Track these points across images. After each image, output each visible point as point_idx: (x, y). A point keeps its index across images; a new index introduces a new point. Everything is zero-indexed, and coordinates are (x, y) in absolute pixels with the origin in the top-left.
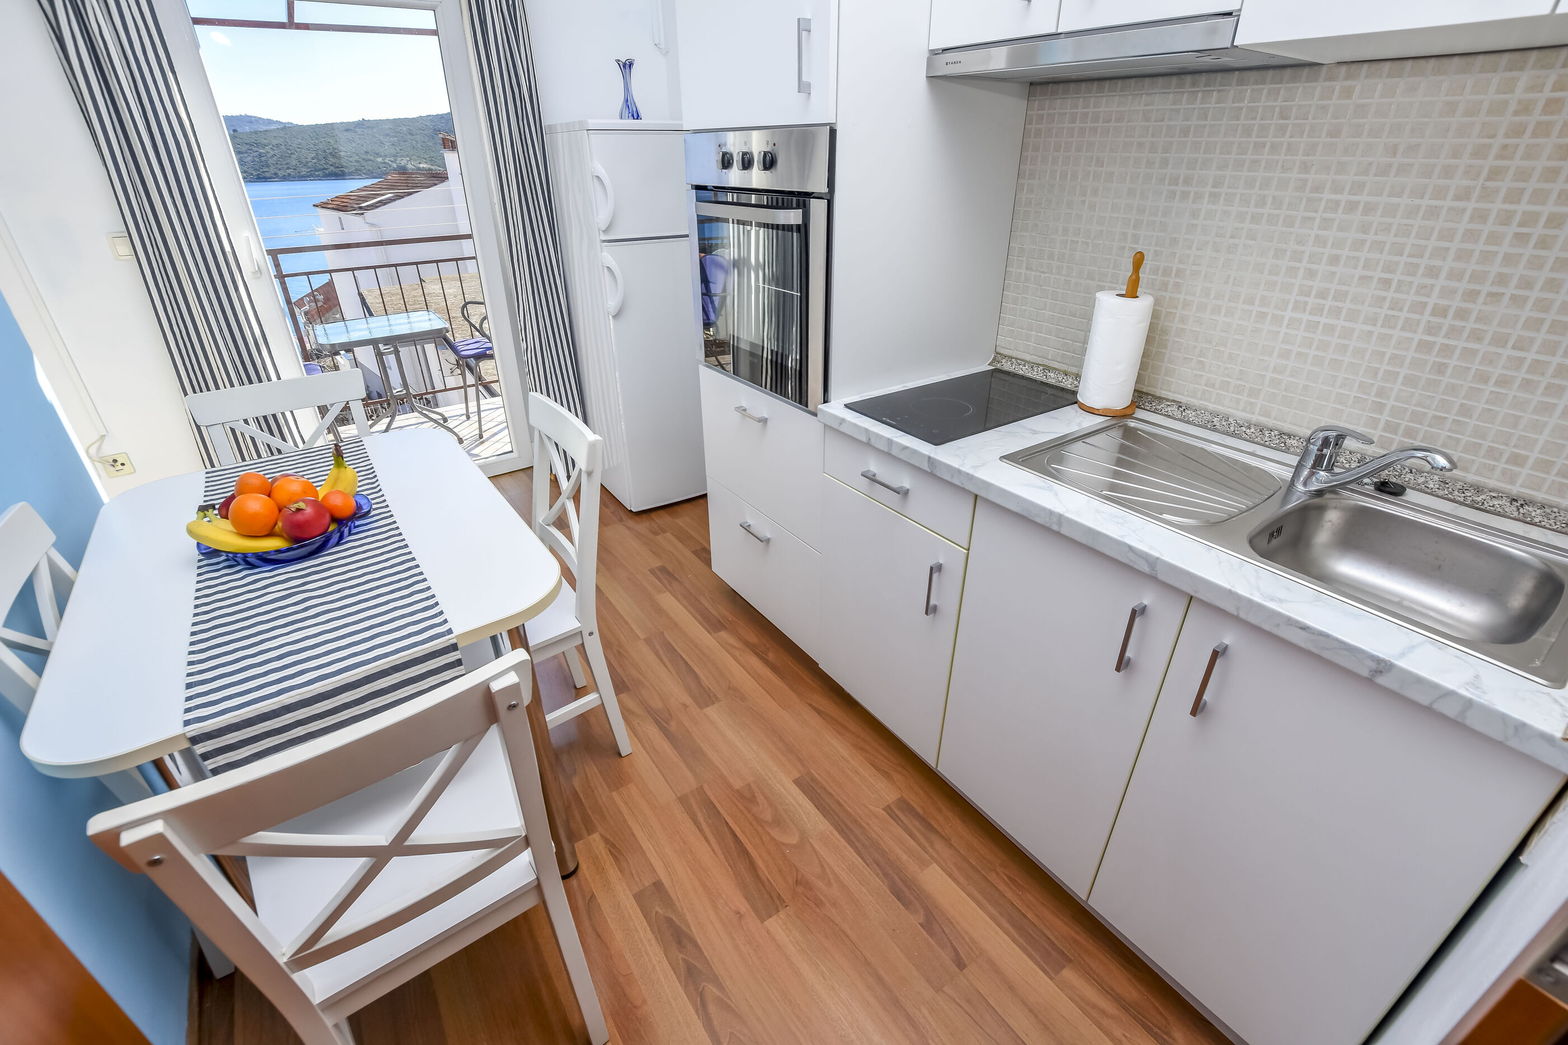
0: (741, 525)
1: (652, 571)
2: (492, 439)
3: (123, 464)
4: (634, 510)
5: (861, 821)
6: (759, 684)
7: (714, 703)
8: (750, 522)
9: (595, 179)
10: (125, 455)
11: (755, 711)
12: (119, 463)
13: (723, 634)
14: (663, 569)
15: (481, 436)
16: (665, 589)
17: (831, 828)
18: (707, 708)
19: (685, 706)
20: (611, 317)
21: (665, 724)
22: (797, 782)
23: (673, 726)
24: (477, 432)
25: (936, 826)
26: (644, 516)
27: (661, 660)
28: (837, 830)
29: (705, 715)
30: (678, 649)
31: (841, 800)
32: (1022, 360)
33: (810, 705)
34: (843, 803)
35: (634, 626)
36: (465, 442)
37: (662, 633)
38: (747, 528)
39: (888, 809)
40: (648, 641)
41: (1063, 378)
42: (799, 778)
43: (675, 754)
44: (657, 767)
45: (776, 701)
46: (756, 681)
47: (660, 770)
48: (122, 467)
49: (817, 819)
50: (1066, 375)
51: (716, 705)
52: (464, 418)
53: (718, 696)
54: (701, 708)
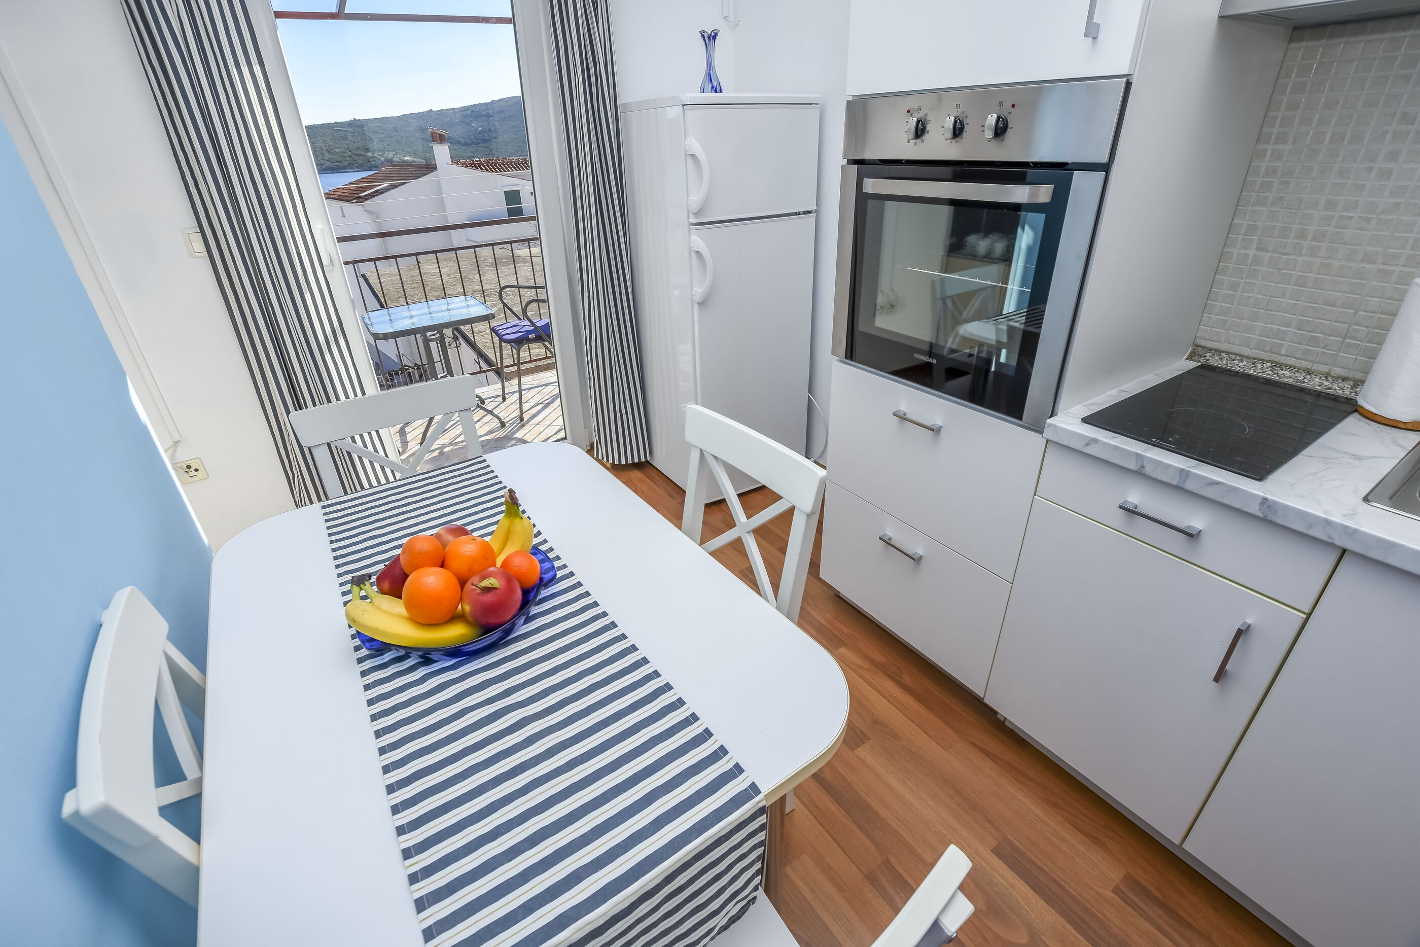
0: (880, 538)
2: (533, 421)
3: (196, 470)
5: (1093, 910)
6: (906, 716)
7: (864, 743)
8: (890, 533)
9: (689, 159)
10: (198, 460)
11: (914, 752)
12: (192, 469)
13: (843, 650)
15: (522, 419)
17: (1061, 920)
18: (859, 749)
20: (695, 304)
22: (996, 852)
24: (517, 413)
25: (1185, 916)
26: (714, 507)
28: (1069, 922)
29: (859, 757)
31: (1057, 878)
32: (1237, 355)
33: (974, 744)
34: (1063, 883)
36: (507, 425)
38: (888, 541)
39: (1117, 890)
41: (1305, 378)
42: (997, 846)
43: (842, 813)
44: (827, 831)
45: (933, 739)
46: (901, 711)
47: (831, 836)
48: (194, 473)
49: (1039, 906)
50: (1310, 374)
51: (867, 745)
52: (500, 399)
53: (866, 733)
54: (852, 750)
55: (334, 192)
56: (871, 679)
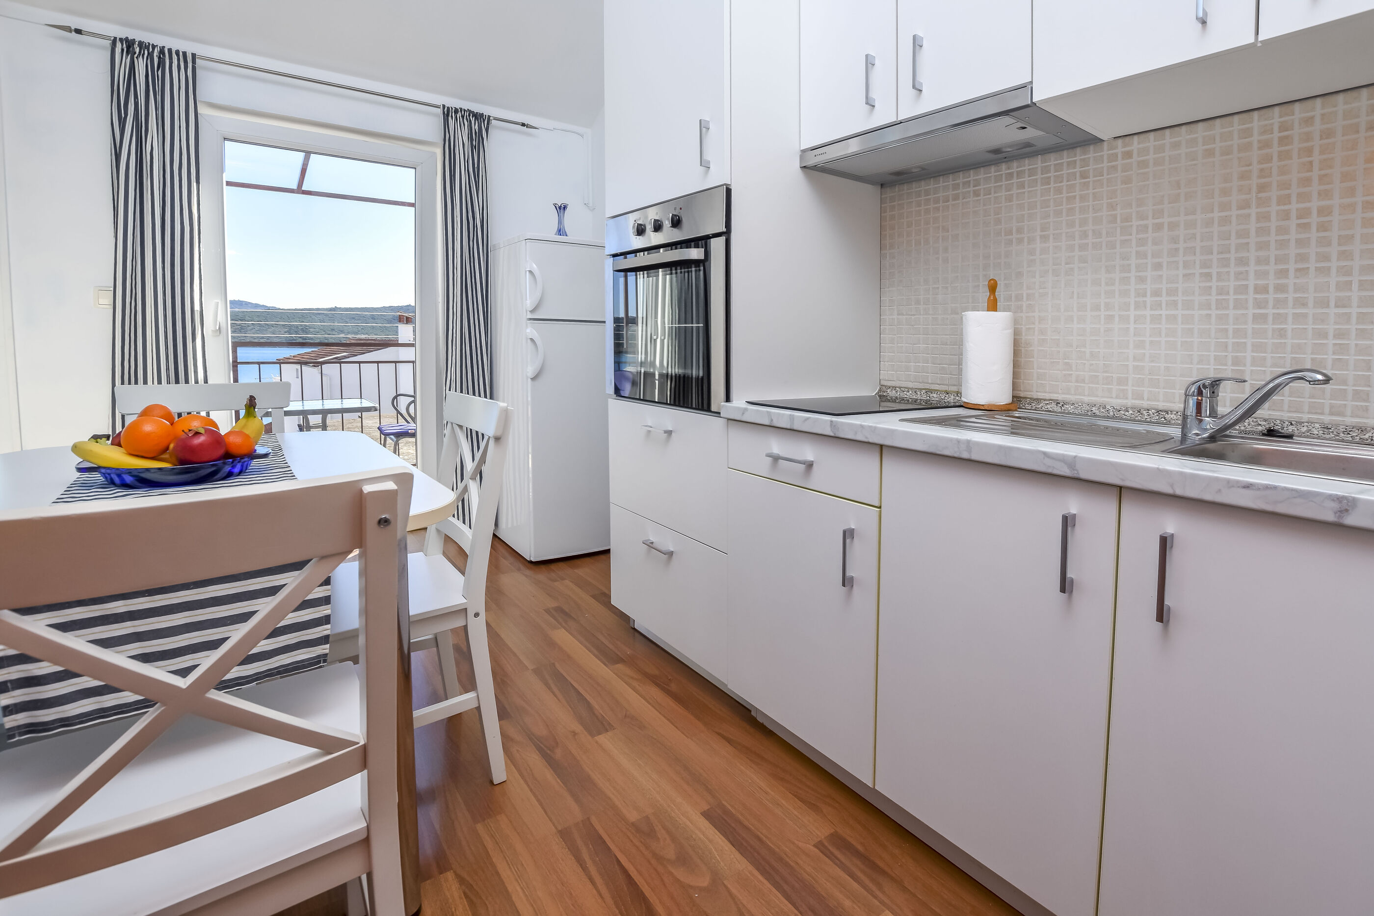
0: (644, 542)
1: (547, 611)
4: (533, 560)
5: (788, 860)
6: (660, 713)
7: (608, 731)
8: (652, 539)
11: (655, 739)
13: (621, 666)
14: (559, 610)
16: (560, 626)
17: (751, 868)
18: (599, 736)
19: (574, 734)
20: (529, 380)
21: (548, 752)
22: (706, 815)
23: (558, 754)
25: (881, 864)
26: (543, 566)
27: (550, 688)
28: (758, 869)
29: (597, 742)
30: (569, 679)
31: (762, 836)
33: (719, 734)
34: (764, 839)
35: (522, 658)
37: (554, 664)
38: (650, 545)
39: (819, 845)
40: (537, 672)
42: (708, 809)
43: (558, 783)
44: (534, 795)
45: (679, 730)
46: (655, 709)
47: (538, 800)
49: (732, 856)
51: (610, 733)
53: (613, 725)
54: (593, 736)
55: (293, 357)
56: (637, 686)
